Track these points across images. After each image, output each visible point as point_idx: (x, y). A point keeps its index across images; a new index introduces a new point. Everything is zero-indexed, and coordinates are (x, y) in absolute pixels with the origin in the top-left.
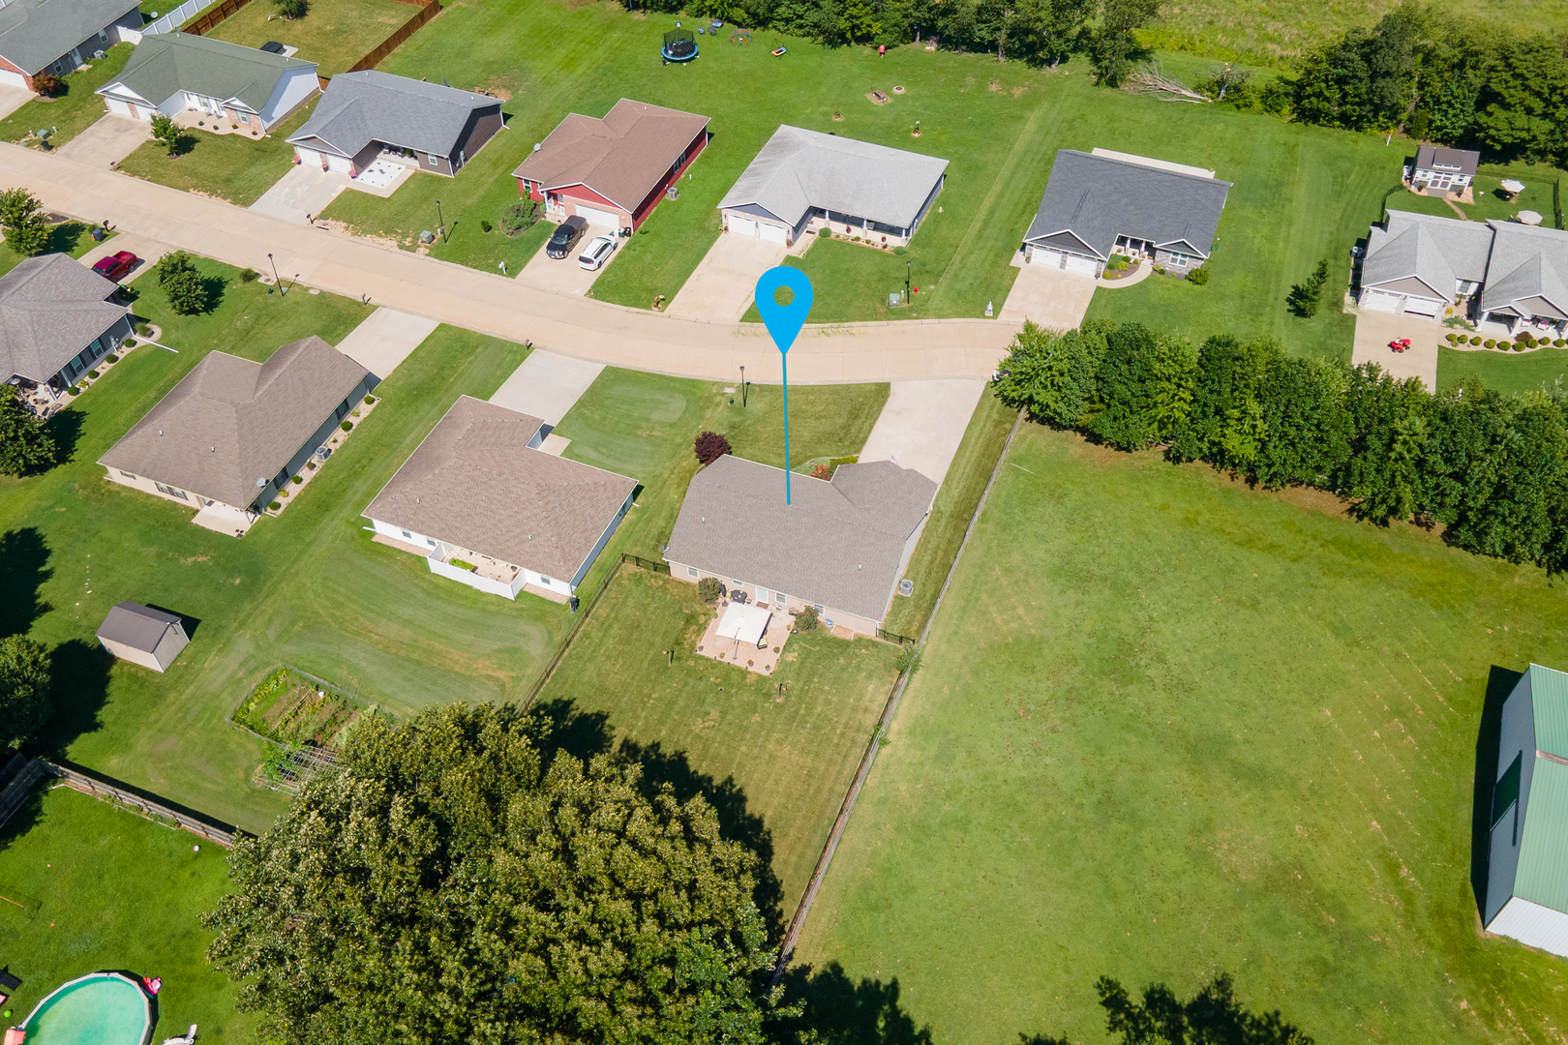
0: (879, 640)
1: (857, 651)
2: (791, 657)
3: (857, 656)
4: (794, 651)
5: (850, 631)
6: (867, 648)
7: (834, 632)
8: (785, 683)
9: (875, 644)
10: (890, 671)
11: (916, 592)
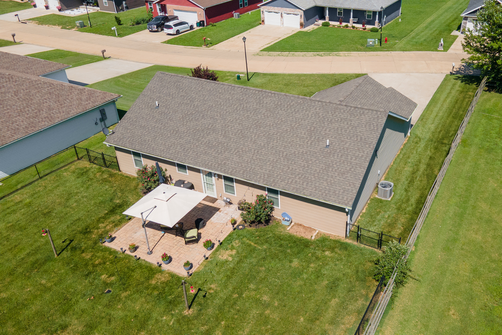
0: (348, 241)
1: (319, 253)
2: (225, 255)
3: (317, 258)
4: (232, 248)
5: (311, 230)
6: (332, 249)
7: (290, 230)
8: (206, 288)
9: (344, 246)
10: (363, 281)
11: (397, 197)
